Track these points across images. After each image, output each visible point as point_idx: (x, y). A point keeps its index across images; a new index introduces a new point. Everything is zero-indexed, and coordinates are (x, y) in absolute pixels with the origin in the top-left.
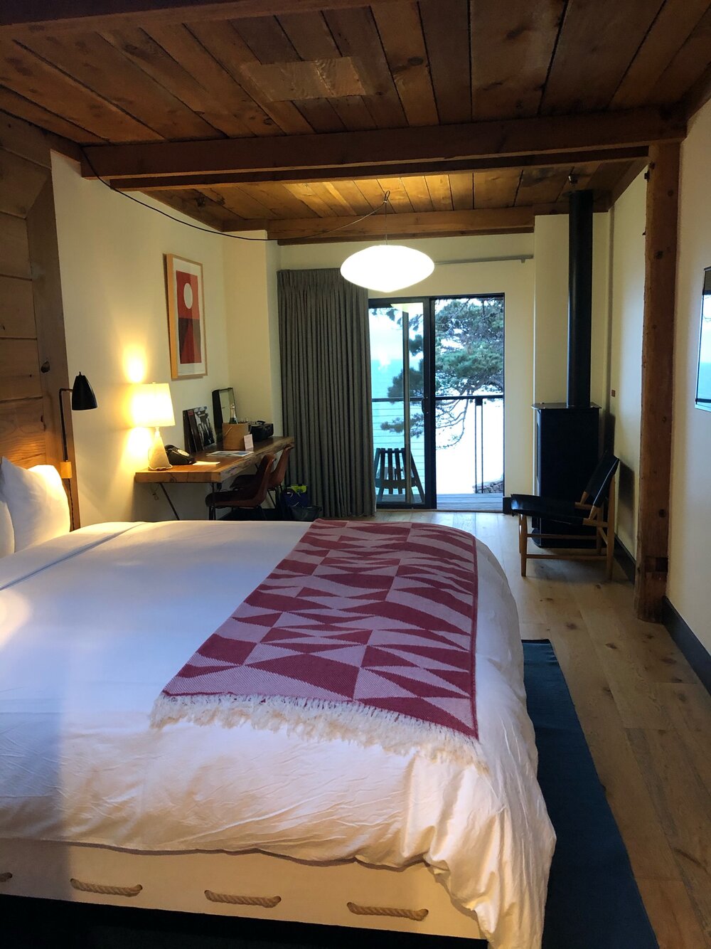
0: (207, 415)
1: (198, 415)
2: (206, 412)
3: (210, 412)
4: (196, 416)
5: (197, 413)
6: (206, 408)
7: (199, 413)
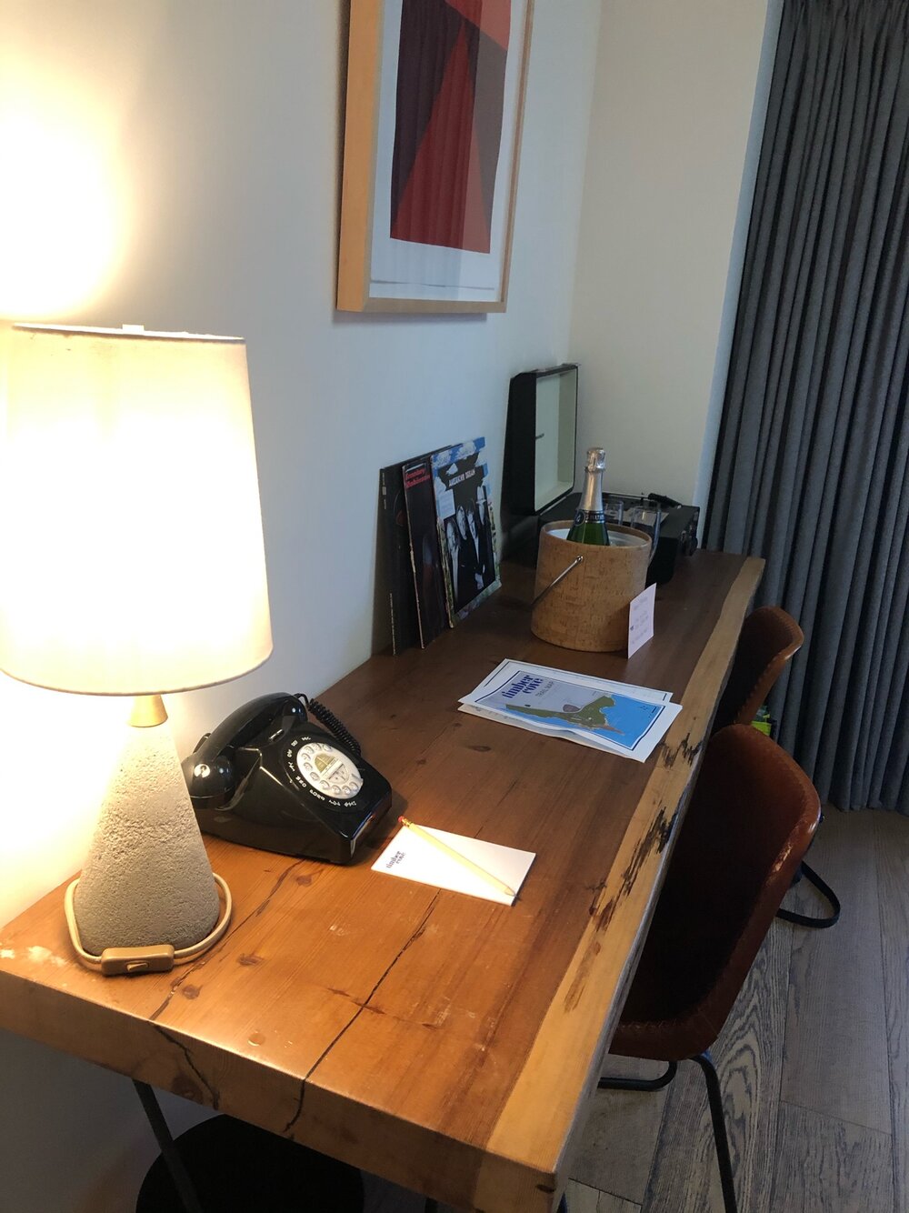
0: (481, 472)
1: (446, 479)
2: (480, 462)
3: (493, 460)
4: (438, 484)
5: (443, 473)
6: (480, 443)
7: (453, 469)
